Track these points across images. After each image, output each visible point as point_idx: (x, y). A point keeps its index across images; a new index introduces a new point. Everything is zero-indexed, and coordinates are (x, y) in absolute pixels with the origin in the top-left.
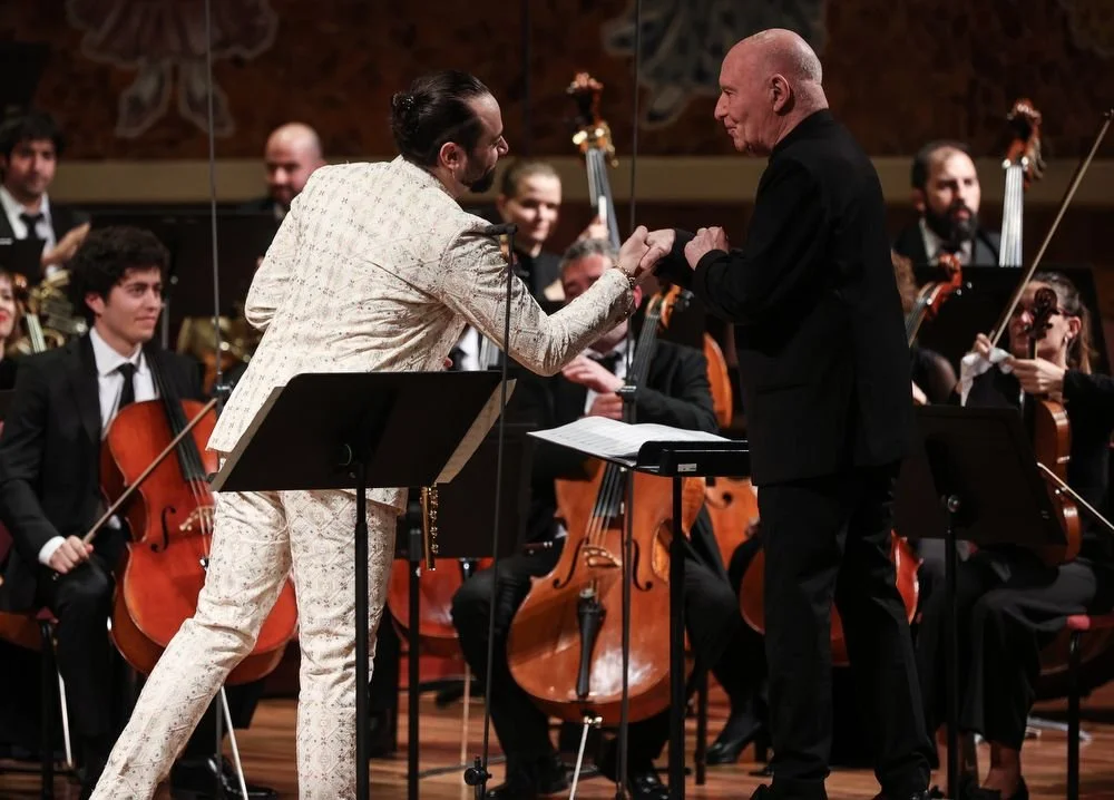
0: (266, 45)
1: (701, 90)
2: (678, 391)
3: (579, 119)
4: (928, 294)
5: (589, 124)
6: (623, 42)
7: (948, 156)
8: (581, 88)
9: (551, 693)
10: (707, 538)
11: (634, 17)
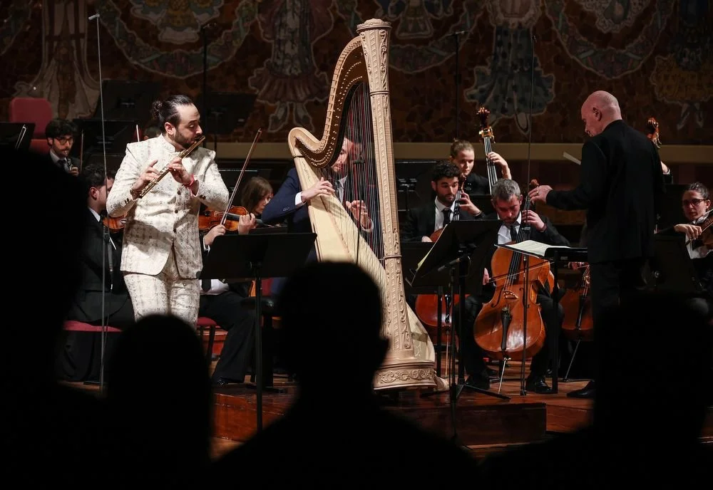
5: (484, 127)
11: (476, 88)
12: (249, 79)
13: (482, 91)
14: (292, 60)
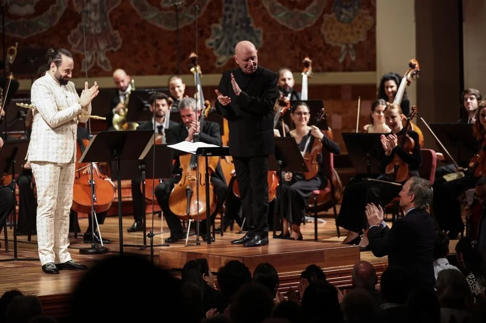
0: (119, 47)
1: (231, 57)
2: (212, 134)
3: (192, 65)
4: (281, 110)
5: (195, 66)
6: (211, 44)
7: (284, 72)
8: (192, 57)
9: (181, 214)
10: (220, 172)
11: (213, 38)
12: (69, 37)
13: (217, 40)
14: (96, 23)
